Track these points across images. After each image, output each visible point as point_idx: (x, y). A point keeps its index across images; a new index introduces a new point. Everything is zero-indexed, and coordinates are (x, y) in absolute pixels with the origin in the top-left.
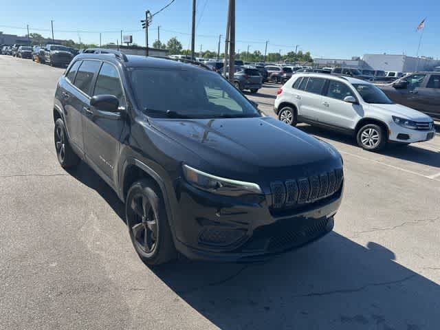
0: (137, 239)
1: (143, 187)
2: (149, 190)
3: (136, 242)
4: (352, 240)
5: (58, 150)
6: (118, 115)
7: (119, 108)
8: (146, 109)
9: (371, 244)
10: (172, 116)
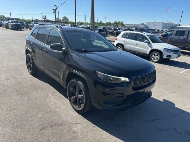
0: (73, 103)
1: (77, 81)
2: (80, 82)
3: (73, 104)
4: (157, 99)
5: (28, 67)
6: (62, 52)
7: (63, 49)
8: (74, 49)
9: (164, 100)
10: (85, 51)
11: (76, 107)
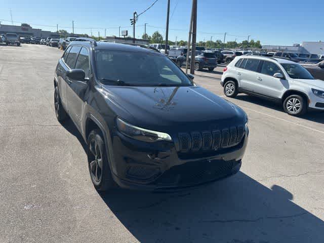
0: (93, 172)
1: (95, 134)
2: (98, 136)
3: (92, 174)
4: (260, 182)
5: (56, 109)
6: (85, 83)
7: (85, 78)
8: (103, 78)
10: (121, 84)
11: (95, 179)
